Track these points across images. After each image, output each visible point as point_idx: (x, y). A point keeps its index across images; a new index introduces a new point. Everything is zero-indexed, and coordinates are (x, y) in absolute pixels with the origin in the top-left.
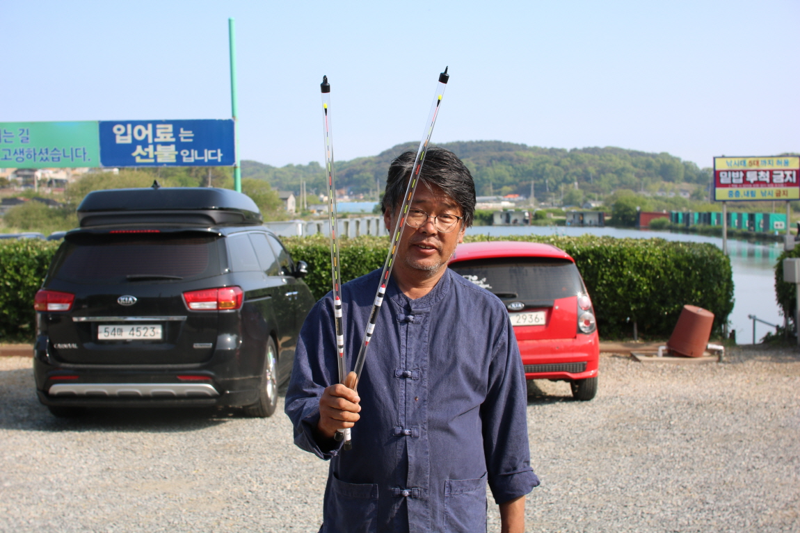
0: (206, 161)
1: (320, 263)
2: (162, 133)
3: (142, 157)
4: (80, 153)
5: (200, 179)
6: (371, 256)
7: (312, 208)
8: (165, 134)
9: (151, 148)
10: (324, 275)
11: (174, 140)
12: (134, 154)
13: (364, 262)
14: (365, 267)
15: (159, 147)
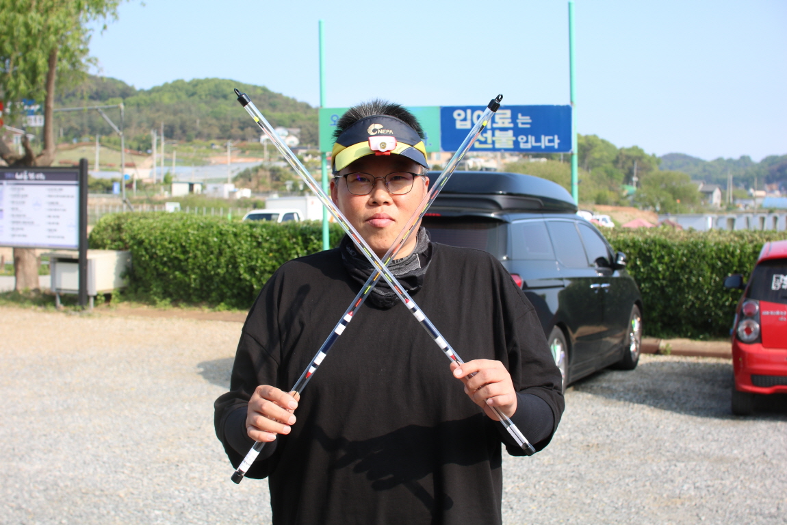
0: (543, 147)
1: (658, 256)
2: (501, 118)
3: (481, 142)
6: (712, 251)
7: (738, 202)
8: (503, 119)
9: (489, 133)
10: (660, 269)
11: (511, 125)
13: (704, 257)
14: (705, 262)
15: (497, 133)
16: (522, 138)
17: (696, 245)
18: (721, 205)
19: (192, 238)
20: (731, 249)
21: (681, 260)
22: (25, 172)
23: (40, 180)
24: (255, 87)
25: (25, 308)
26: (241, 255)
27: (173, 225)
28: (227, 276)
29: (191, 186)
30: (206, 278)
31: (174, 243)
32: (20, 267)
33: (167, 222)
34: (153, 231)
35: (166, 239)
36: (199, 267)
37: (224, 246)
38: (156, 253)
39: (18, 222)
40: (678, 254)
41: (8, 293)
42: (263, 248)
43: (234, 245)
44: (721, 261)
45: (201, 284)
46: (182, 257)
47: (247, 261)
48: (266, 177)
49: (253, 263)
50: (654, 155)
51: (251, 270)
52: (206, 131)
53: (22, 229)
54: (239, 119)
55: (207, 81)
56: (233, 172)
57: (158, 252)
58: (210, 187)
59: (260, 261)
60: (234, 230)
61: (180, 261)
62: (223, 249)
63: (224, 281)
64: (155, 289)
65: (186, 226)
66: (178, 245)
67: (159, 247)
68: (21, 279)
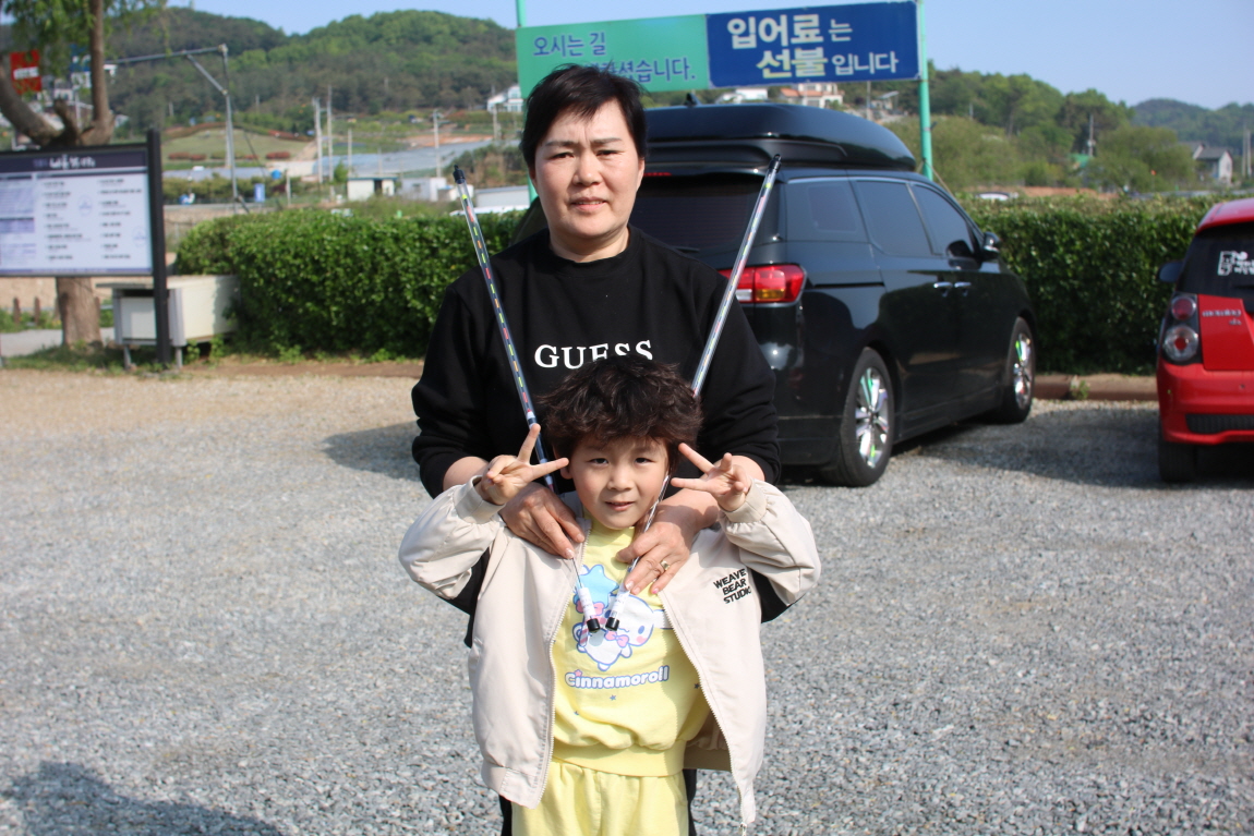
0: (872, 71)
1: (1064, 240)
2: (802, 29)
3: (773, 69)
4: (680, 67)
5: (1078, 131)
8: (807, 30)
9: (785, 55)
11: (820, 39)
12: (761, 65)
14: (1140, 248)
15: (799, 53)
16: (837, 60)
17: (1125, 220)
18: (1233, 180)
19: (328, 248)
20: (1182, 225)
21: (1102, 245)
22: (65, 157)
23: (87, 167)
24: (475, 22)
25: (77, 372)
26: (406, 270)
27: (299, 229)
28: (387, 305)
29: (378, 183)
30: (356, 312)
31: (301, 257)
32: (69, 309)
33: (291, 225)
34: (269, 240)
35: (289, 252)
36: (342, 293)
37: (380, 258)
38: (274, 275)
39: (57, 237)
40: (1096, 237)
41: (52, 350)
42: (439, 258)
43: (395, 255)
44: (1167, 245)
45: (348, 320)
46: (314, 278)
47: (416, 280)
48: (497, 164)
49: (426, 283)
50: (1122, 104)
51: (423, 293)
52: (399, 96)
53: (65, 247)
54: (452, 74)
55: (398, 15)
56: (444, 159)
57: (277, 272)
58: (408, 184)
59: (436, 279)
60: (395, 231)
61: (313, 285)
62: (379, 263)
63: (382, 313)
64: (276, 332)
65: (320, 228)
66: (308, 259)
67: (279, 265)
68: (71, 328)
